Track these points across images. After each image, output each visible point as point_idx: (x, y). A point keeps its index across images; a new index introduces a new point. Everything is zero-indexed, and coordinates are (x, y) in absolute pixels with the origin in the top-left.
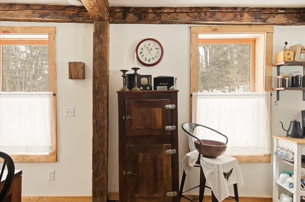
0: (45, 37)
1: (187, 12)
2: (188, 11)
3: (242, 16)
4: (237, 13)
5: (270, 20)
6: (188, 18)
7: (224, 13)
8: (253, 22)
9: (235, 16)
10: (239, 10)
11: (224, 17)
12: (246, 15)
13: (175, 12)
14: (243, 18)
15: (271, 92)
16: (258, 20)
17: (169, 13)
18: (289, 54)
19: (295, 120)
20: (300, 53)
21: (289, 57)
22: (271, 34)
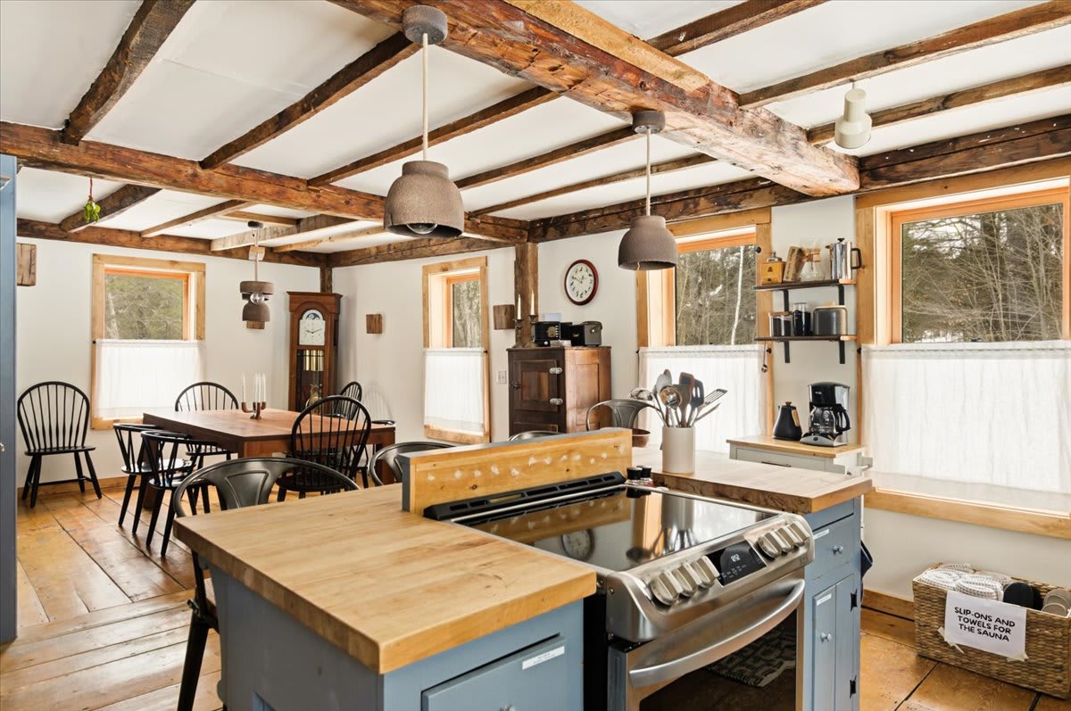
0: (477, 270)
1: (617, 213)
2: (619, 210)
3: (697, 205)
4: (689, 201)
5: (745, 205)
6: (619, 222)
7: (669, 205)
8: (717, 211)
9: (686, 206)
10: (692, 195)
11: (669, 211)
12: (703, 202)
13: (603, 215)
14: (699, 208)
15: (772, 345)
16: (725, 207)
17: (595, 218)
18: (770, 270)
19: (788, 404)
20: (796, 264)
21: (770, 275)
22: (765, 226)
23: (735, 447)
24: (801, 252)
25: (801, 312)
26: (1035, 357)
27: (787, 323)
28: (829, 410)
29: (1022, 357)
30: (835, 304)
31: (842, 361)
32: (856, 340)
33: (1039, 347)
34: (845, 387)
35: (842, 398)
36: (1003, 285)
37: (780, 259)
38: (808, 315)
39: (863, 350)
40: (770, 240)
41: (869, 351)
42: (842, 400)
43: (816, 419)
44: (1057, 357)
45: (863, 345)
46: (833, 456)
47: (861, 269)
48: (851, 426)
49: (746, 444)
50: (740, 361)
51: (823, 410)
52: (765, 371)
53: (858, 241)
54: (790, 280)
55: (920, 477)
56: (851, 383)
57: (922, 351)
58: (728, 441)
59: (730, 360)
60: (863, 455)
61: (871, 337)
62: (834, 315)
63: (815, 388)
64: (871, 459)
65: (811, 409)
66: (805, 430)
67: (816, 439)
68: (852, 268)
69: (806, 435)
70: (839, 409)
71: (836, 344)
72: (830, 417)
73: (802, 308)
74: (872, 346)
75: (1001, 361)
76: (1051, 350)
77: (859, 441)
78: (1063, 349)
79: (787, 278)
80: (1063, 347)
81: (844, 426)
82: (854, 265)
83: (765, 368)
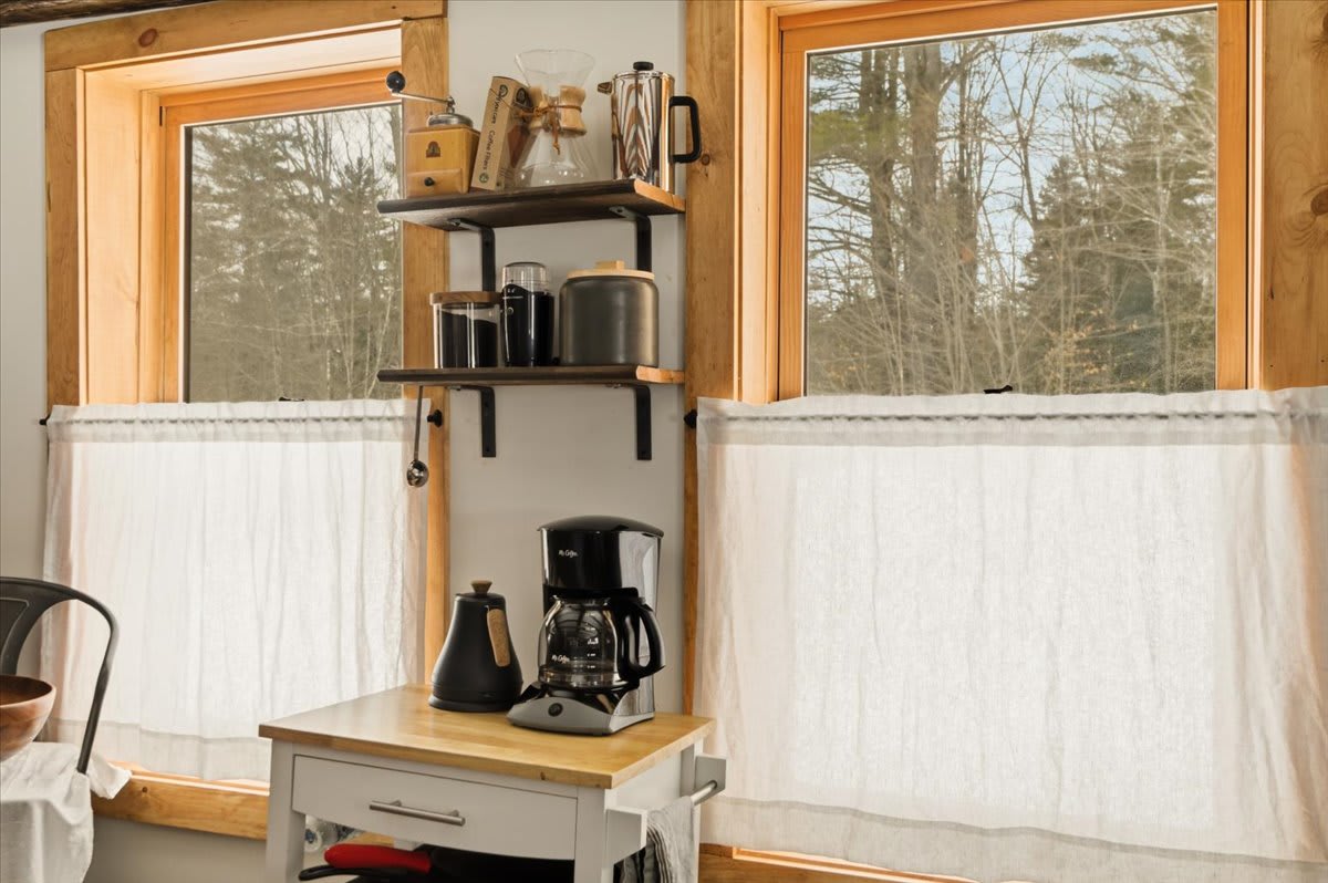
18: (433, 151)
19: (481, 588)
20: (510, 136)
21: (432, 169)
22: (430, 26)
23: (288, 750)
24: (525, 98)
25: (523, 292)
26: (1174, 439)
27: (485, 329)
28: (600, 609)
29: (1140, 440)
30: (625, 268)
31: (644, 452)
32: (681, 386)
33: (1185, 410)
34: (649, 532)
35: (639, 567)
36: (907, 354)
37: (466, 122)
38: (544, 301)
39: (700, 417)
40: (443, 71)
41: (719, 420)
42: (640, 576)
43: (562, 641)
44: (1234, 440)
45: (700, 399)
46: (603, 783)
47: (697, 165)
48: (664, 661)
49: (324, 742)
50: (351, 449)
51: (582, 611)
52: (420, 482)
53: (689, 79)
54: (491, 186)
55: (856, 813)
56: (667, 518)
57: (867, 419)
58: (265, 731)
59: (318, 448)
60: (699, 751)
61: (724, 377)
62: (620, 299)
63: (560, 537)
64: (722, 764)
65: (548, 605)
66: (529, 677)
67: (556, 711)
68: (674, 159)
69: (532, 693)
70: (628, 606)
71: (625, 399)
72: (603, 631)
73: (526, 280)
74: (728, 405)
75: (1082, 450)
76: (1219, 416)
77: (687, 706)
78: (1248, 416)
79: (484, 177)
80: (1249, 409)
81: (644, 662)
82: (681, 150)
83: (416, 474)
